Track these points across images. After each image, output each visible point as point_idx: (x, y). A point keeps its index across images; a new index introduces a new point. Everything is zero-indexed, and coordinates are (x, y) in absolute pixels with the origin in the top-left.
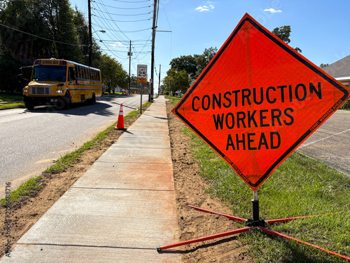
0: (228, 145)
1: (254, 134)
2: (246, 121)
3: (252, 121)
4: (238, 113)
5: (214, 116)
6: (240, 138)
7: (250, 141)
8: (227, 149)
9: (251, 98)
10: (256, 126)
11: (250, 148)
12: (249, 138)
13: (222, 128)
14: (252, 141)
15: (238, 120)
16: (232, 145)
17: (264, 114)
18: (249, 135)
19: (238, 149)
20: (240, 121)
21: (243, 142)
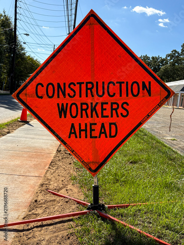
0: (71, 133)
1: (95, 124)
2: (89, 111)
3: (94, 112)
4: (82, 104)
5: (58, 104)
6: (83, 127)
7: (91, 130)
8: (70, 137)
9: (94, 90)
10: (98, 117)
11: (91, 137)
12: (91, 127)
13: (65, 117)
14: (94, 130)
15: (82, 110)
16: (75, 133)
17: (105, 106)
18: (91, 124)
19: (80, 137)
20: (84, 112)
21: (86, 131)
